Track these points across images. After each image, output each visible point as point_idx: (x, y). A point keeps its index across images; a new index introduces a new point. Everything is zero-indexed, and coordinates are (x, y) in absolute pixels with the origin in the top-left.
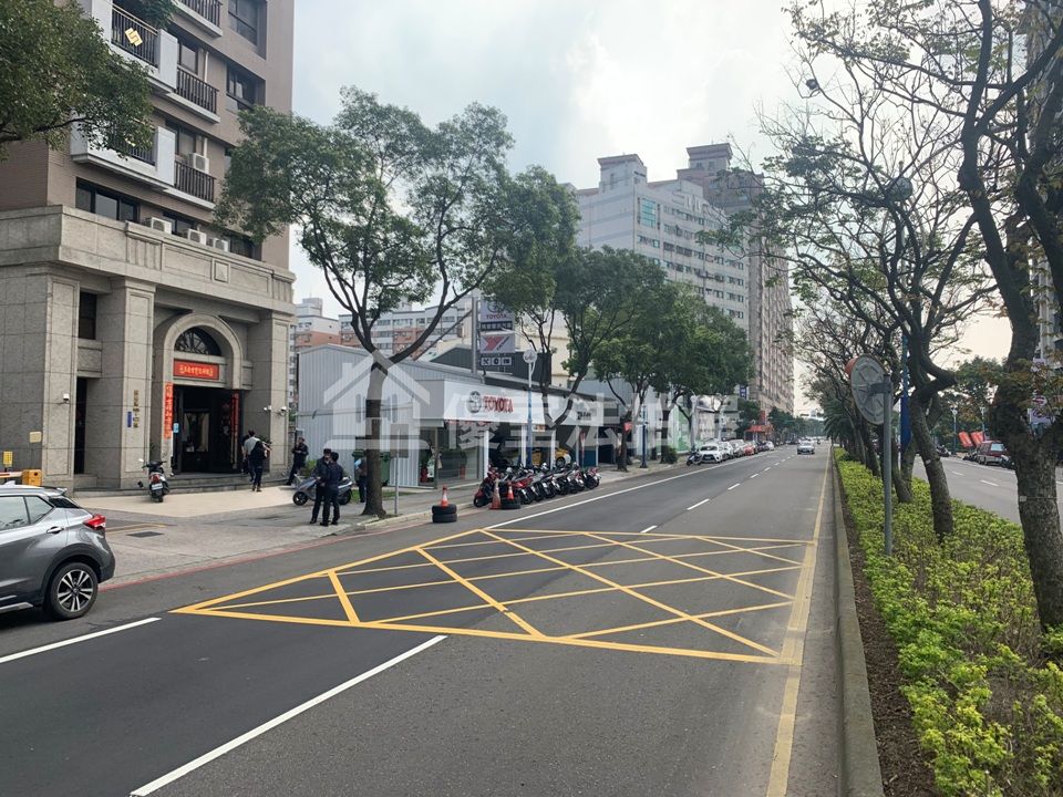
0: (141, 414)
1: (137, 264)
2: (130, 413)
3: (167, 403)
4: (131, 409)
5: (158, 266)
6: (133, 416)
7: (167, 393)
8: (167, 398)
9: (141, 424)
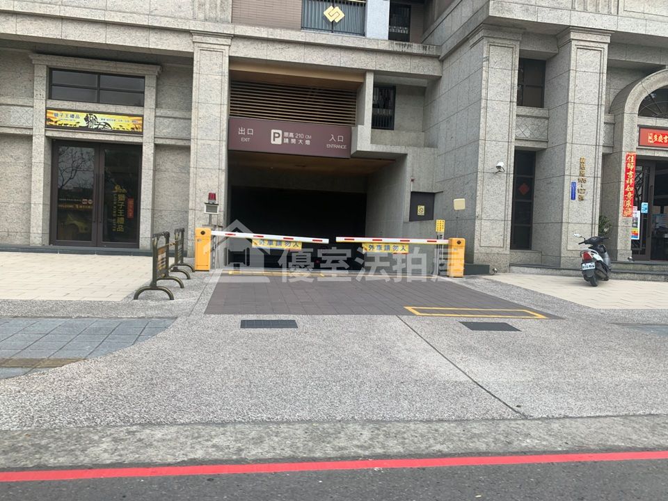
0: (589, 184)
1: (585, 10)
2: (574, 184)
3: (627, 177)
4: (575, 179)
5: (613, 10)
6: (578, 187)
7: (627, 164)
8: (628, 170)
9: (588, 197)
